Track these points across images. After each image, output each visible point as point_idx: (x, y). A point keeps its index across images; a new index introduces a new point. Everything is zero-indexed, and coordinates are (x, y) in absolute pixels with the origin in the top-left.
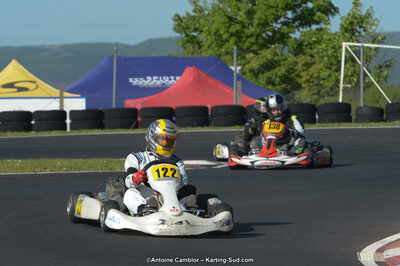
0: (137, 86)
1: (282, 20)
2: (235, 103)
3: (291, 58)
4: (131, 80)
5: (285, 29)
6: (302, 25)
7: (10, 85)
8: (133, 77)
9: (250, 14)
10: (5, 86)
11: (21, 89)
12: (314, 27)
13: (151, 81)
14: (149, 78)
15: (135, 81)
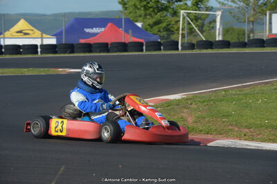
0: (88, 33)
2: (123, 41)
3: (170, 18)
4: (85, 30)
5: (168, 4)
6: (177, 2)
7: (20, 32)
8: (87, 28)
10: (18, 32)
12: (182, 3)
13: (95, 30)
14: (94, 29)
15: (87, 30)
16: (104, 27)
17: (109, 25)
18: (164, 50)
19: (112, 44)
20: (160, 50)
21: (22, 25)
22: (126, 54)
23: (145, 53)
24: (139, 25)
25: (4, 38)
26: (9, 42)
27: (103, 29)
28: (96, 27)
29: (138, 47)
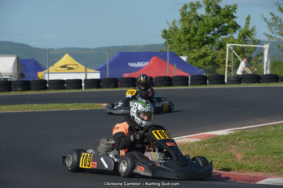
0: (132, 67)
1: (212, 32)
2: (168, 75)
3: (215, 52)
4: (129, 64)
5: (213, 37)
6: (223, 35)
7: (64, 67)
8: (131, 62)
9: (196, 29)
10: (61, 67)
11: (69, 69)
12: (228, 36)
13: (139, 64)
15: (131, 65)
16: (148, 61)
17: (153, 58)
18: (210, 84)
19: (156, 78)
20: (206, 84)
21: (66, 59)
22: (171, 88)
23: (189, 87)
24: (184, 58)
25: (49, 73)
26: (53, 77)
27: (147, 63)
28: (140, 61)
29: (184, 81)
